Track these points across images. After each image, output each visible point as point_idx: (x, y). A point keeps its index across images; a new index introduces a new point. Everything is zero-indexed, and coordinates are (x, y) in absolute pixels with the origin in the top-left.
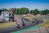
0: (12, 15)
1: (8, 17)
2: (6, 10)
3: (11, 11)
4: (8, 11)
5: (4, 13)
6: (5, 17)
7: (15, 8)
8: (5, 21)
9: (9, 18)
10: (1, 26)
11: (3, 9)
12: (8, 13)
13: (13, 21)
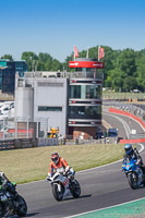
0: (90, 95)
1: (60, 109)
2: (44, 62)
3: (78, 69)
4: (61, 67)
5: (31, 81)
6: (41, 109)
7: (107, 49)
8: (41, 134)
9: (68, 116)
10: (13, 169)
11: (25, 55)
12: (59, 80)
13: (96, 133)
